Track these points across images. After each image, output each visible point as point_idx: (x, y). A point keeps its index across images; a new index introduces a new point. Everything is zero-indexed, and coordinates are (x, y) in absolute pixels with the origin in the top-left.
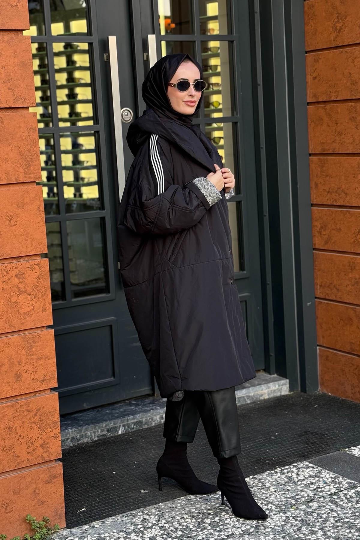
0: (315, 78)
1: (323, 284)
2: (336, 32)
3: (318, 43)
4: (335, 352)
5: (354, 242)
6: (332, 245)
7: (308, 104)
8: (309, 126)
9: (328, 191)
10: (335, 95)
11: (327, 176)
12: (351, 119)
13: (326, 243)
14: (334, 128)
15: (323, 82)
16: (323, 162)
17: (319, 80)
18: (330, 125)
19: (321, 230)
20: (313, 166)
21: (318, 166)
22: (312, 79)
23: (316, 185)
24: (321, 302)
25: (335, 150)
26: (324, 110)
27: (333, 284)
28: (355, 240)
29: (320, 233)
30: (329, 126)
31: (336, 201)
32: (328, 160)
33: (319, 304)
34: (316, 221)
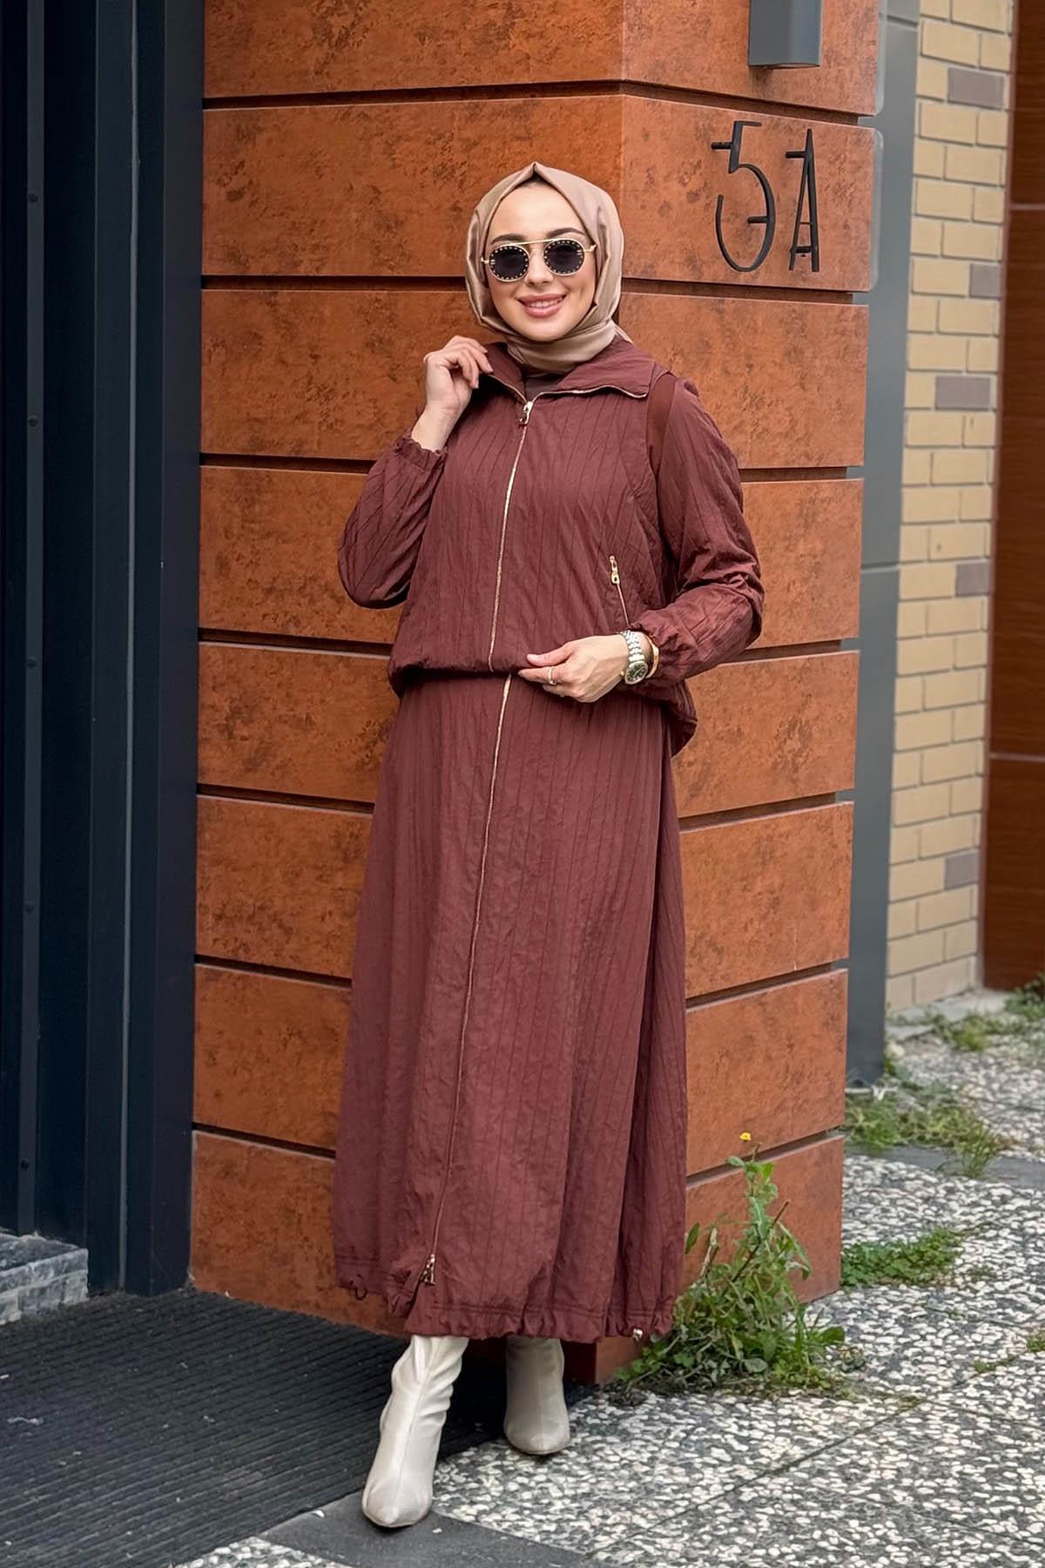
0: (235, 196)
1: (229, 913)
2: (326, 44)
3: (252, 77)
4: (261, 1146)
5: (361, 765)
6: (273, 774)
7: (208, 281)
8: (205, 359)
9: (268, 586)
10: (311, 260)
11: (268, 534)
12: (370, 345)
13: (251, 766)
14: (304, 371)
15: (270, 212)
16: (253, 487)
17: (253, 203)
18: (290, 360)
19: (231, 722)
20: (211, 500)
21: (233, 499)
22: (223, 197)
23: (223, 564)
24: (220, 974)
25: (306, 447)
26: (267, 308)
27: (271, 912)
28: (367, 760)
29: (228, 730)
30: (284, 363)
31: (297, 624)
32: (274, 480)
33: (209, 979)
34: (214, 688)
